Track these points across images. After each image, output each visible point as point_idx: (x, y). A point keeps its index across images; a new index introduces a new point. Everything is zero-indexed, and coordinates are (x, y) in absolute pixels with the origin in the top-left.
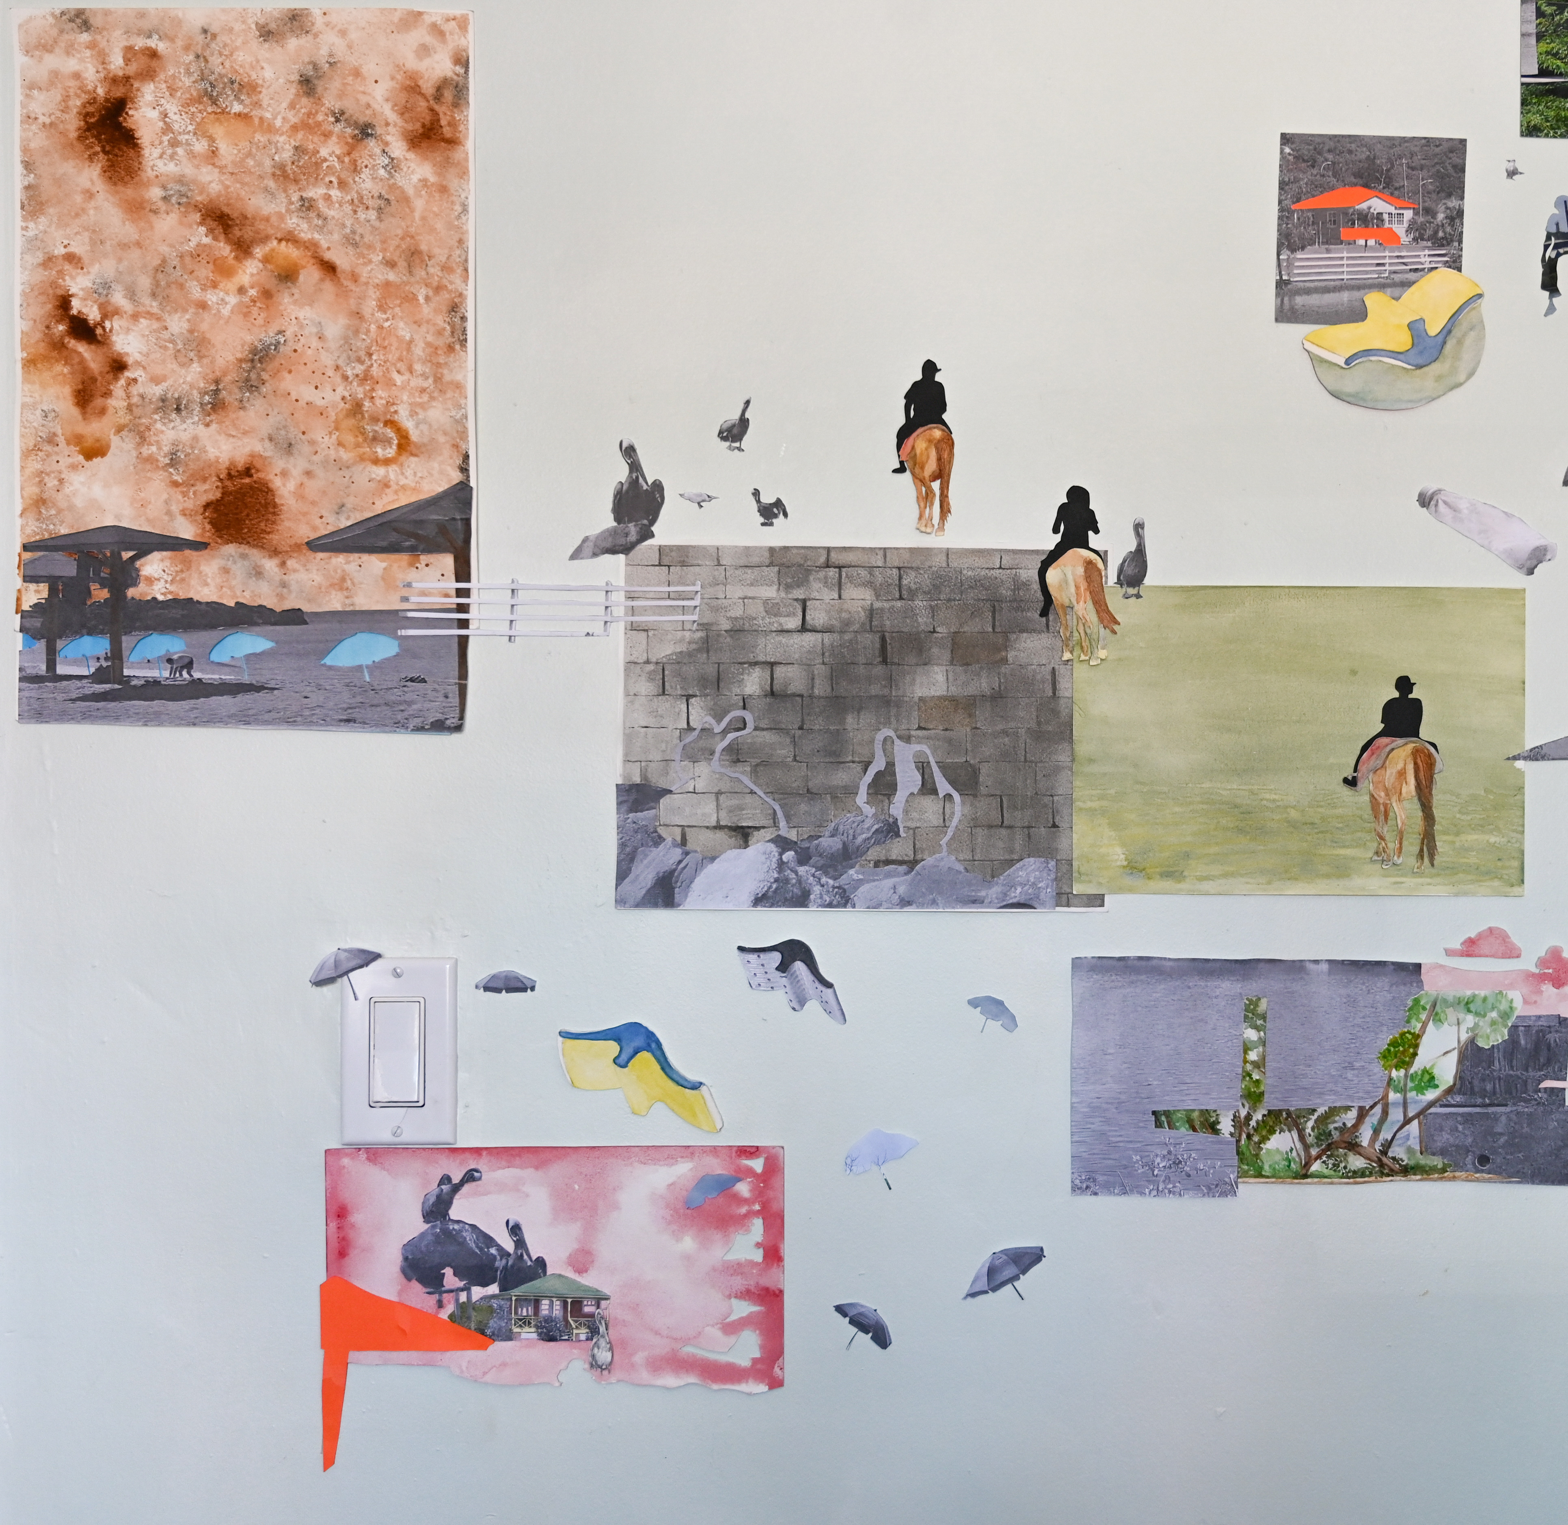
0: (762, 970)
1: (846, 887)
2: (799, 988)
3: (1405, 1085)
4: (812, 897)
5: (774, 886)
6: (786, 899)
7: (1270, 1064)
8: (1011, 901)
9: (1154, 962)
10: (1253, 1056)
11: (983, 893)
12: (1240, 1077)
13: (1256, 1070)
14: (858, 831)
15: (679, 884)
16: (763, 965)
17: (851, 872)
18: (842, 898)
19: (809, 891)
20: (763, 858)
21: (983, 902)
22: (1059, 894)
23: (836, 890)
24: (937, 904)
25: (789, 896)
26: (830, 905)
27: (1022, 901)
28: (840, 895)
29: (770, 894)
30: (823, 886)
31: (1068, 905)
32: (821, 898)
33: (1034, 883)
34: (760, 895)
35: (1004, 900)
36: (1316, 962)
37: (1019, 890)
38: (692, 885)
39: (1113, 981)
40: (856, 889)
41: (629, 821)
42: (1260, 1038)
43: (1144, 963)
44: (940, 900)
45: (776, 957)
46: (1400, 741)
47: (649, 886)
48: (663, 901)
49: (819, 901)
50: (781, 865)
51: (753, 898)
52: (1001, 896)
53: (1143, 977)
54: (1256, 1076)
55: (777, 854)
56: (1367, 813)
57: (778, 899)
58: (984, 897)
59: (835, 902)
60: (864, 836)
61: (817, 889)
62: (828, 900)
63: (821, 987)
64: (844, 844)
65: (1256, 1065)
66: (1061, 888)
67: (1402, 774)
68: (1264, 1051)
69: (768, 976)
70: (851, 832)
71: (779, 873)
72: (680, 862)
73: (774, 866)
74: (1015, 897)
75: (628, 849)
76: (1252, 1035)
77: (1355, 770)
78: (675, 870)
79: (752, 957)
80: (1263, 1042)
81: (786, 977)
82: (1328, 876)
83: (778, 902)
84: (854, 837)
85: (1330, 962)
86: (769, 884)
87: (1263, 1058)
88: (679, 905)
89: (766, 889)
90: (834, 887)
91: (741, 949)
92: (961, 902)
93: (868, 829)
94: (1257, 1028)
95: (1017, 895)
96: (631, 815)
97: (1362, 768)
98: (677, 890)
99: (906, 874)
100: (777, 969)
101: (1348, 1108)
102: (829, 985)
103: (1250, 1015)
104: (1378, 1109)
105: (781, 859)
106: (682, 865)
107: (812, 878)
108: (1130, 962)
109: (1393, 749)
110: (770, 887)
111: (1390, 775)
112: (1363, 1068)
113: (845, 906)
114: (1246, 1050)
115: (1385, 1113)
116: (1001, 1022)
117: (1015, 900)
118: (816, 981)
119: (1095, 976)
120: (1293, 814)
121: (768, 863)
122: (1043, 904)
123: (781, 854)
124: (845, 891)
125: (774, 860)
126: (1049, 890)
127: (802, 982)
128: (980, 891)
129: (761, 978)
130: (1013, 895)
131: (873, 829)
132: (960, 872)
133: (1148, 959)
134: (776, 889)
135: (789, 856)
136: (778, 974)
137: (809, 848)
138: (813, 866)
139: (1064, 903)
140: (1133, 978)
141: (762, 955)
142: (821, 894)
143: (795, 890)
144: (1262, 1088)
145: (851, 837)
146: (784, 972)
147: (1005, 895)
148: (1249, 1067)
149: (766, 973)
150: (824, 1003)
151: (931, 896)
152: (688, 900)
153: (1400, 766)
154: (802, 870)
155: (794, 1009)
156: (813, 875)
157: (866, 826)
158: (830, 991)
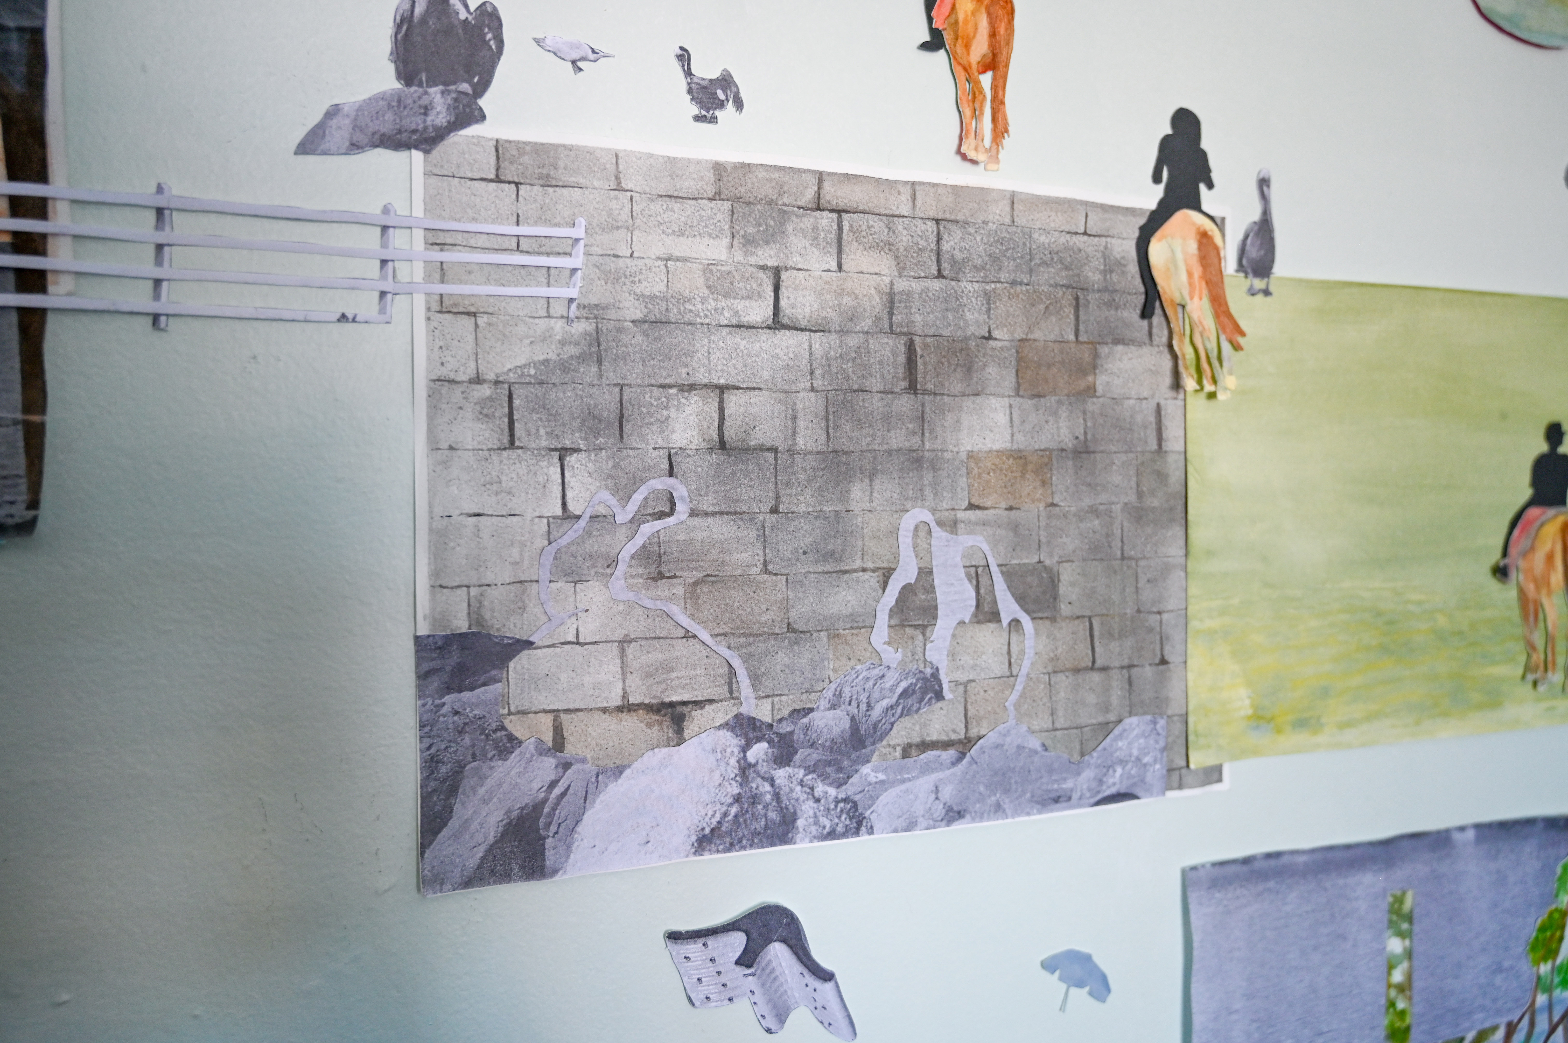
0: (712, 970)
1: (857, 798)
2: (776, 991)
3: (1552, 981)
4: (800, 823)
5: (734, 811)
6: (755, 834)
7: (1418, 985)
8: (1108, 793)
9: (1285, 859)
10: (1397, 976)
11: (1068, 785)
12: (1383, 1010)
13: (1400, 997)
14: (875, 695)
15: (553, 829)
16: (712, 960)
17: (866, 770)
18: (851, 819)
19: (794, 813)
20: (712, 758)
21: (1069, 798)
22: (1170, 770)
23: (841, 805)
24: (1004, 811)
25: (759, 826)
26: (832, 835)
27: (1123, 791)
28: (848, 813)
29: (726, 826)
30: (818, 800)
31: (1180, 787)
32: (816, 823)
33: (1138, 759)
34: (707, 831)
35: (1099, 792)
36: (1462, 829)
37: (1119, 770)
38: (580, 829)
39: (1238, 898)
40: (874, 799)
41: (444, 710)
42: (1405, 949)
43: (1272, 863)
44: (1007, 805)
45: (737, 941)
46: (1551, 512)
47: (491, 839)
48: (522, 867)
49: (813, 828)
50: (745, 769)
51: (694, 838)
52: (1094, 785)
53: (1271, 884)
54: (1401, 1005)
55: (736, 751)
56: (1515, 614)
57: (740, 834)
58: (1072, 790)
59: (840, 829)
60: (885, 703)
61: (808, 808)
62: (828, 824)
63: (814, 982)
64: (853, 719)
65: (1401, 989)
66: (1172, 761)
67: (1550, 557)
68: (1411, 967)
69: (723, 979)
70: (863, 697)
71: (741, 785)
72: (553, 784)
73: (733, 772)
74: (1114, 784)
75: (444, 770)
76: (1396, 945)
77: (1505, 553)
78: (544, 801)
79: (693, 948)
80: (1409, 954)
81: (753, 975)
82: (1479, 707)
83: (740, 841)
84: (869, 707)
85: (1478, 827)
86: (723, 809)
87: (1409, 976)
88: (555, 872)
89: (717, 817)
90: (837, 801)
91: (674, 936)
92: (1038, 802)
93: (892, 690)
94: (1401, 935)
95: (1115, 781)
96: (448, 699)
97: (1513, 551)
98: (549, 842)
99: (954, 764)
100: (738, 962)
101: (1495, 1028)
102: (826, 976)
103: (1394, 918)
104: (1526, 1021)
105: (745, 758)
106: (557, 791)
107: (799, 788)
108: (1257, 865)
109: (1542, 525)
110: (726, 813)
111: (1539, 557)
112: (1511, 968)
113: (857, 832)
114: (1391, 967)
115: (1532, 1024)
116: (1087, 989)
117: (1113, 790)
118: (806, 972)
119: (1218, 895)
120: (1442, 621)
121: (722, 769)
122: (1149, 792)
123: (744, 750)
124: (855, 805)
125: (733, 761)
126: (1157, 766)
127: (782, 979)
128: (1065, 779)
129: (710, 987)
130: (1111, 781)
131: (899, 690)
132: (1036, 752)
133: (1277, 855)
134: (737, 816)
135: (759, 750)
136: (741, 971)
137: (792, 733)
138: (800, 766)
139: (1175, 783)
140: (1260, 887)
141: (710, 941)
142: (816, 816)
143: (770, 814)
144: (1408, 1020)
145: (863, 707)
146: (749, 966)
147: (1101, 782)
148: (1393, 993)
149: (719, 973)
150: (819, 1009)
151: (993, 799)
152: (572, 856)
153: (1548, 547)
154: (781, 775)
155: (769, 1031)
156: (801, 783)
157: (888, 685)
158: (829, 986)
